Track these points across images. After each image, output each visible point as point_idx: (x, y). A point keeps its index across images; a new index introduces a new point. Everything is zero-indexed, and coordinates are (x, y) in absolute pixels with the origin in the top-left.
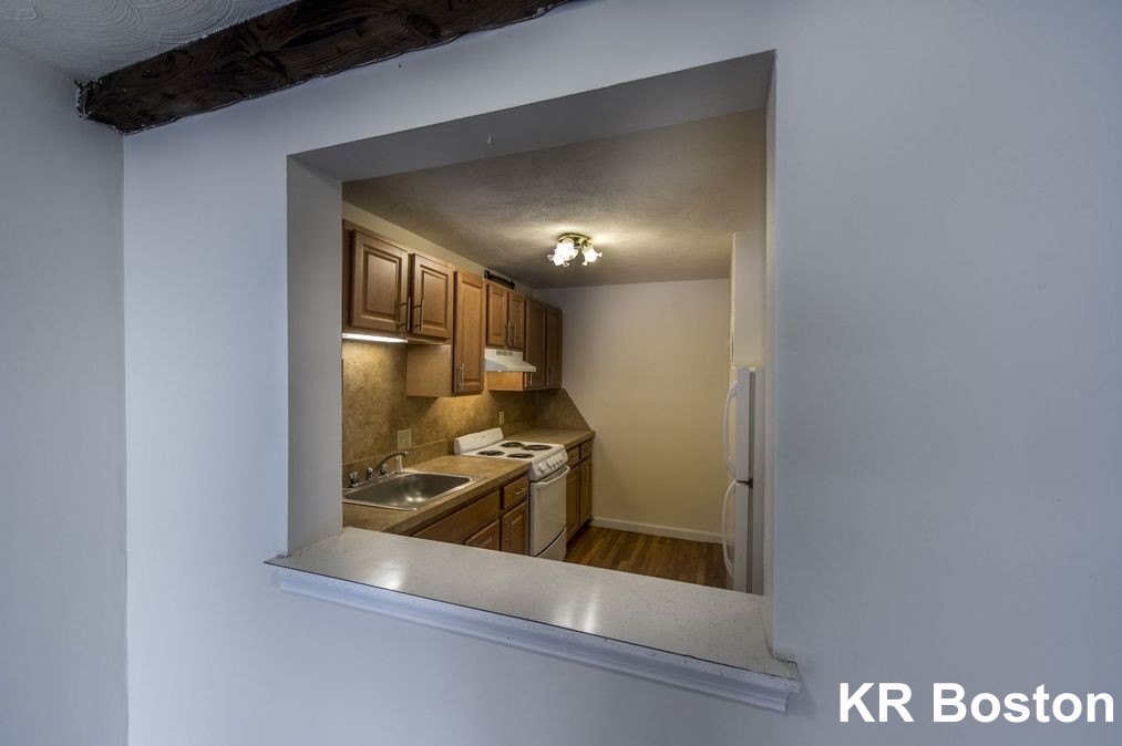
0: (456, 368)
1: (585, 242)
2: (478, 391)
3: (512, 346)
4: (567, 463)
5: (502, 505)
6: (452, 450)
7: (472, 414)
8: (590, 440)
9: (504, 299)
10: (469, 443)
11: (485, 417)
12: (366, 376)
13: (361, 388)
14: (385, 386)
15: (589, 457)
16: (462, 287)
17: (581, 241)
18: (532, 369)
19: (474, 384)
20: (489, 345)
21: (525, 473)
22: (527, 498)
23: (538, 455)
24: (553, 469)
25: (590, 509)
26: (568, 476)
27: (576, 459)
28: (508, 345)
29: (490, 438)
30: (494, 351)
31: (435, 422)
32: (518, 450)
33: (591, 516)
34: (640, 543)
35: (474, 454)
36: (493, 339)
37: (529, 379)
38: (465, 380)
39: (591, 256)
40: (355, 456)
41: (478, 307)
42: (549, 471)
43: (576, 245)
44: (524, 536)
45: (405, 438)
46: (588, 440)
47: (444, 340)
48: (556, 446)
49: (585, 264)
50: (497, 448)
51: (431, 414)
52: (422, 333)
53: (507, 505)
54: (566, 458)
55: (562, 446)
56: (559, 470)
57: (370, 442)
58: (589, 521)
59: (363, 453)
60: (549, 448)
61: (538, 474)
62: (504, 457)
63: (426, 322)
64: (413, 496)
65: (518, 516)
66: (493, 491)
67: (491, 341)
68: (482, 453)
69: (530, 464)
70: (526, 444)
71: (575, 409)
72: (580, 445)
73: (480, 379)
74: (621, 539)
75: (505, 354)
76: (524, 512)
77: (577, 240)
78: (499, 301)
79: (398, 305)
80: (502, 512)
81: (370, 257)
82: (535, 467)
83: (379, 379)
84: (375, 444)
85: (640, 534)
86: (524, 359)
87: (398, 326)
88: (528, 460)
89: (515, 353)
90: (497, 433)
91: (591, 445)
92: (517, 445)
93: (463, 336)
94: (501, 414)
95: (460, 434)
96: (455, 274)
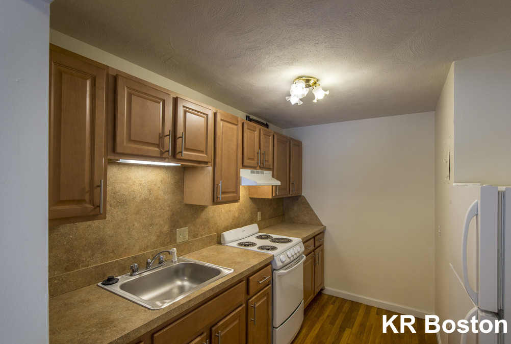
0: (216, 183)
1: (315, 83)
2: (236, 200)
3: (263, 167)
4: (304, 253)
5: (248, 292)
6: (219, 241)
7: (237, 215)
8: (322, 233)
9: (256, 133)
10: (232, 237)
11: (247, 216)
12: (150, 191)
13: (146, 199)
14: (166, 197)
15: (321, 245)
16: (220, 124)
17: (311, 82)
18: (278, 183)
19: (231, 195)
20: (244, 166)
21: (269, 264)
22: (271, 283)
23: (281, 247)
24: (292, 259)
25: (322, 283)
26: (305, 262)
27: (312, 247)
28: (260, 166)
29: (249, 232)
30: (249, 171)
31: (208, 221)
32: (267, 243)
33: (324, 287)
34: (361, 312)
35: (235, 244)
36: (246, 162)
37: (276, 190)
38: (223, 193)
39: (319, 95)
40: (140, 250)
41: (235, 140)
42: (288, 261)
43: (308, 86)
44: (268, 312)
45: (182, 234)
46: (321, 233)
47: (206, 163)
48: (296, 240)
49: (315, 101)
50: (253, 239)
51: (204, 216)
52: (183, 157)
53: (252, 291)
54: (303, 249)
55: (299, 240)
56: (298, 259)
57: (154, 238)
58: (322, 290)
59: (147, 247)
60: (290, 241)
61: (279, 264)
62: (255, 248)
63: (187, 149)
64: (182, 280)
65: (263, 297)
66: (240, 281)
67: (245, 164)
68: (241, 244)
69: (273, 256)
70: (275, 236)
71: (312, 210)
72: (314, 237)
73: (237, 191)
74: (346, 307)
75: (258, 173)
76: (268, 294)
77: (309, 82)
78: (254, 135)
79: (162, 136)
80: (249, 297)
81: (134, 97)
82: (277, 259)
83: (161, 193)
84: (157, 240)
85: (361, 304)
86: (273, 176)
87: (162, 153)
88: (271, 253)
89: (265, 172)
90: (254, 228)
91: (323, 237)
92: (267, 237)
93: (222, 160)
94: (259, 214)
95: (227, 229)
96: (215, 114)
